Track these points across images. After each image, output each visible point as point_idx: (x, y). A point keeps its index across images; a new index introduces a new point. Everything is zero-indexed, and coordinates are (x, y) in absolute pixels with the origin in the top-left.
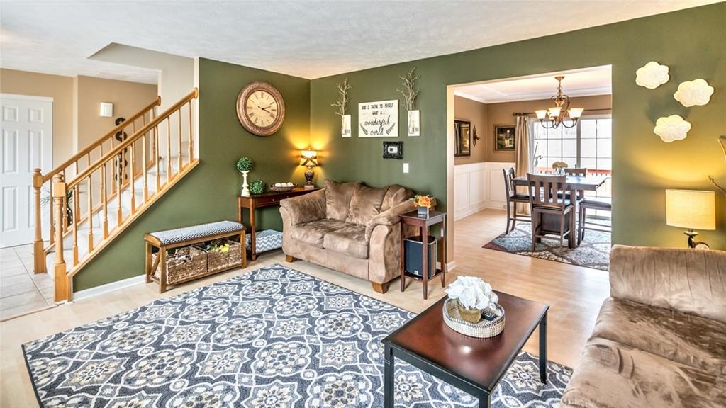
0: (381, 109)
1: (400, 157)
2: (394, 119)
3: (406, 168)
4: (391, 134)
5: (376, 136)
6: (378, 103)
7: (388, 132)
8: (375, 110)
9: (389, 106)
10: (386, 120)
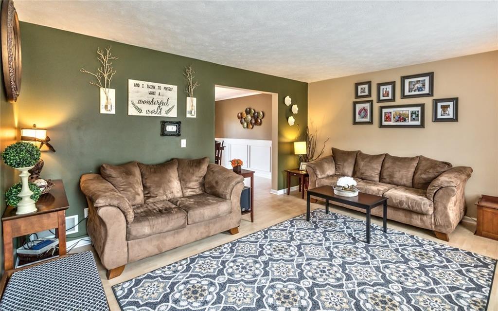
0: (159, 91)
1: (178, 134)
2: (174, 101)
3: (184, 143)
4: (170, 115)
5: (153, 115)
6: (156, 85)
7: (167, 112)
8: (152, 90)
9: (168, 89)
10: (165, 101)
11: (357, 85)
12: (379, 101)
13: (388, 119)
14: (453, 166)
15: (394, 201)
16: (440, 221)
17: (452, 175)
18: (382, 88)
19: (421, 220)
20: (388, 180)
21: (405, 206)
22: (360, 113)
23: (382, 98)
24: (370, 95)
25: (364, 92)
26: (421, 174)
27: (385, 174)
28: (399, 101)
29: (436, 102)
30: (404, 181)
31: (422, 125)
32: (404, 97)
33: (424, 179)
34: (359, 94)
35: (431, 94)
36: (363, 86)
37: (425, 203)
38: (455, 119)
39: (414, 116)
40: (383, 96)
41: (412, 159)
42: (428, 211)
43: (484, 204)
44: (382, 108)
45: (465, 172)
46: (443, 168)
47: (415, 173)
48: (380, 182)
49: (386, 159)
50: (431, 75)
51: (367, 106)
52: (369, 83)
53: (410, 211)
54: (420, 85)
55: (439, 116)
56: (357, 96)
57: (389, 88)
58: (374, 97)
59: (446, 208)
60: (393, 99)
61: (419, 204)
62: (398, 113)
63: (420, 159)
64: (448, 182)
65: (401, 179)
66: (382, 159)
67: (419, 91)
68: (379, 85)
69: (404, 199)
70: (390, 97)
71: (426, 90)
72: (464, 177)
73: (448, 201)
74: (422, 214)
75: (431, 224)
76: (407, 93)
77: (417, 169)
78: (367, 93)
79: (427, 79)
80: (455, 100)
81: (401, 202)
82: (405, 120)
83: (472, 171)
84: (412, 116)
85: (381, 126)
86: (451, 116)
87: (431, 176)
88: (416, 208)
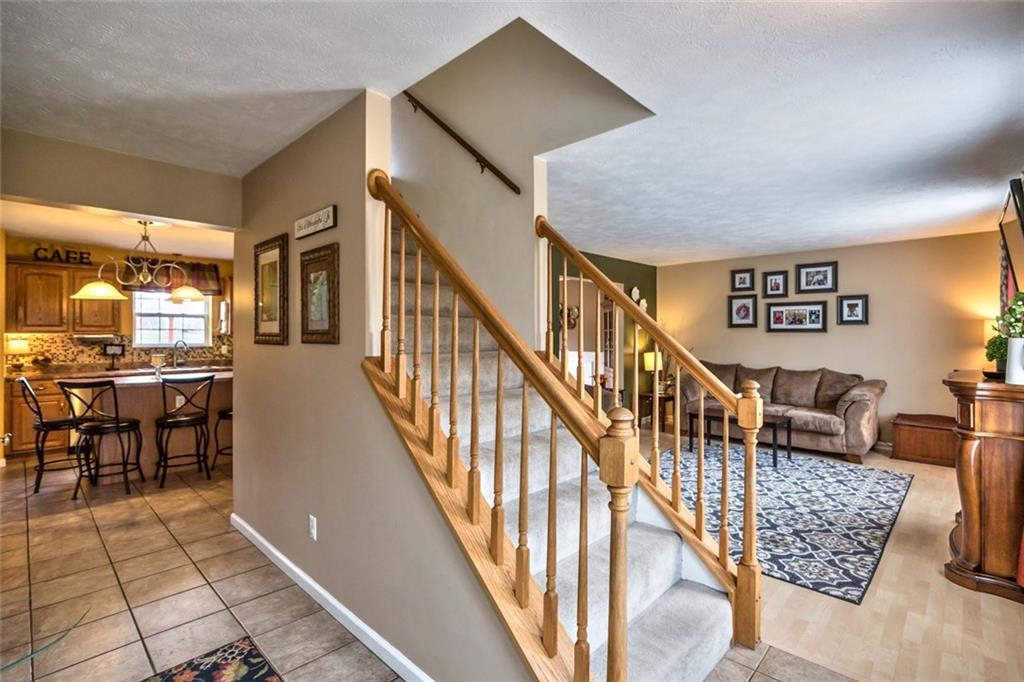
11: (734, 273)
12: (766, 296)
13: (778, 320)
14: (865, 379)
15: (798, 422)
16: (853, 440)
17: (864, 389)
18: (769, 278)
19: (831, 442)
20: (783, 401)
21: (811, 427)
22: (738, 312)
23: (769, 292)
24: (752, 288)
25: (744, 283)
26: (826, 390)
27: (780, 393)
28: (793, 297)
29: (841, 299)
30: (804, 401)
31: (824, 329)
32: (799, 291)
33: (830, 396)
34: (737, 286)
35: (834, 289)
36: (742, 275)
37: (836, 422)
38: (865, 321)
39: (813, 317)
40: (772, 290)
41: (814, 372)
42: (839, 430)
43: (899, 421)
44: (770, 305)
45: (879, 386)
46: (853, 382)
47: (817, 390)
48: (772, 402)
49: (779, 374)
50: (835, 265)
51: (749, 302)
52: (751, 271)
53: (818, 433)
54: (820, 277)
55: (846, 318)
56: (734, 289)
57: (780, 279)
58: (758, 291)
59: (859, 425)
60: (785, 295)
61: (828, 423)
62: (792, 313)
63: (823, 372)
64: (860, 395)
65: (801, 397)
66: (773, 374)
67: (819, 284)
68: (766, 275)
69: (810, 419)
70: (781, 291)
71: (829, 284)
72: (877, 391)
73: (861, 417)
74: (832, 434)
75: (843, 446)
76: (803, 286)
77: (820, 384)
78: (748, 285)
79: (829, 270)
80: (865, 298)
81: (806, 423)
82: (801, 322)
83: (886, 385)
84: (811, 317)
85: (769, 330)
86: (860, 318)
87: (839, 391)
88: (825, 429)
